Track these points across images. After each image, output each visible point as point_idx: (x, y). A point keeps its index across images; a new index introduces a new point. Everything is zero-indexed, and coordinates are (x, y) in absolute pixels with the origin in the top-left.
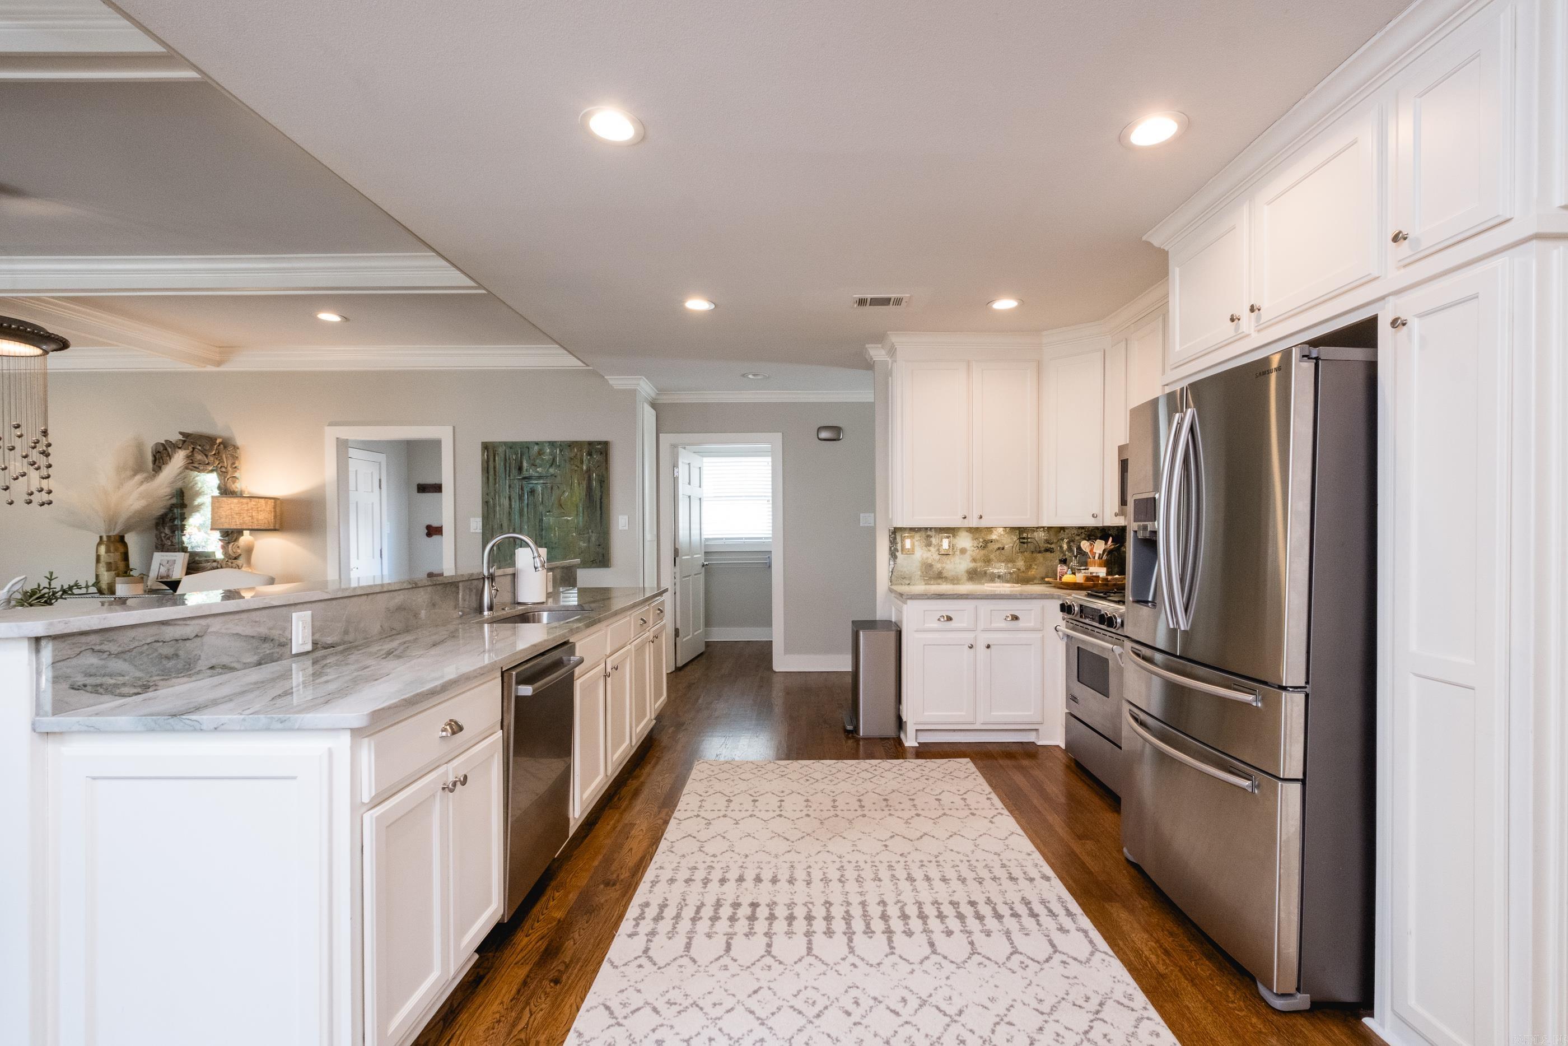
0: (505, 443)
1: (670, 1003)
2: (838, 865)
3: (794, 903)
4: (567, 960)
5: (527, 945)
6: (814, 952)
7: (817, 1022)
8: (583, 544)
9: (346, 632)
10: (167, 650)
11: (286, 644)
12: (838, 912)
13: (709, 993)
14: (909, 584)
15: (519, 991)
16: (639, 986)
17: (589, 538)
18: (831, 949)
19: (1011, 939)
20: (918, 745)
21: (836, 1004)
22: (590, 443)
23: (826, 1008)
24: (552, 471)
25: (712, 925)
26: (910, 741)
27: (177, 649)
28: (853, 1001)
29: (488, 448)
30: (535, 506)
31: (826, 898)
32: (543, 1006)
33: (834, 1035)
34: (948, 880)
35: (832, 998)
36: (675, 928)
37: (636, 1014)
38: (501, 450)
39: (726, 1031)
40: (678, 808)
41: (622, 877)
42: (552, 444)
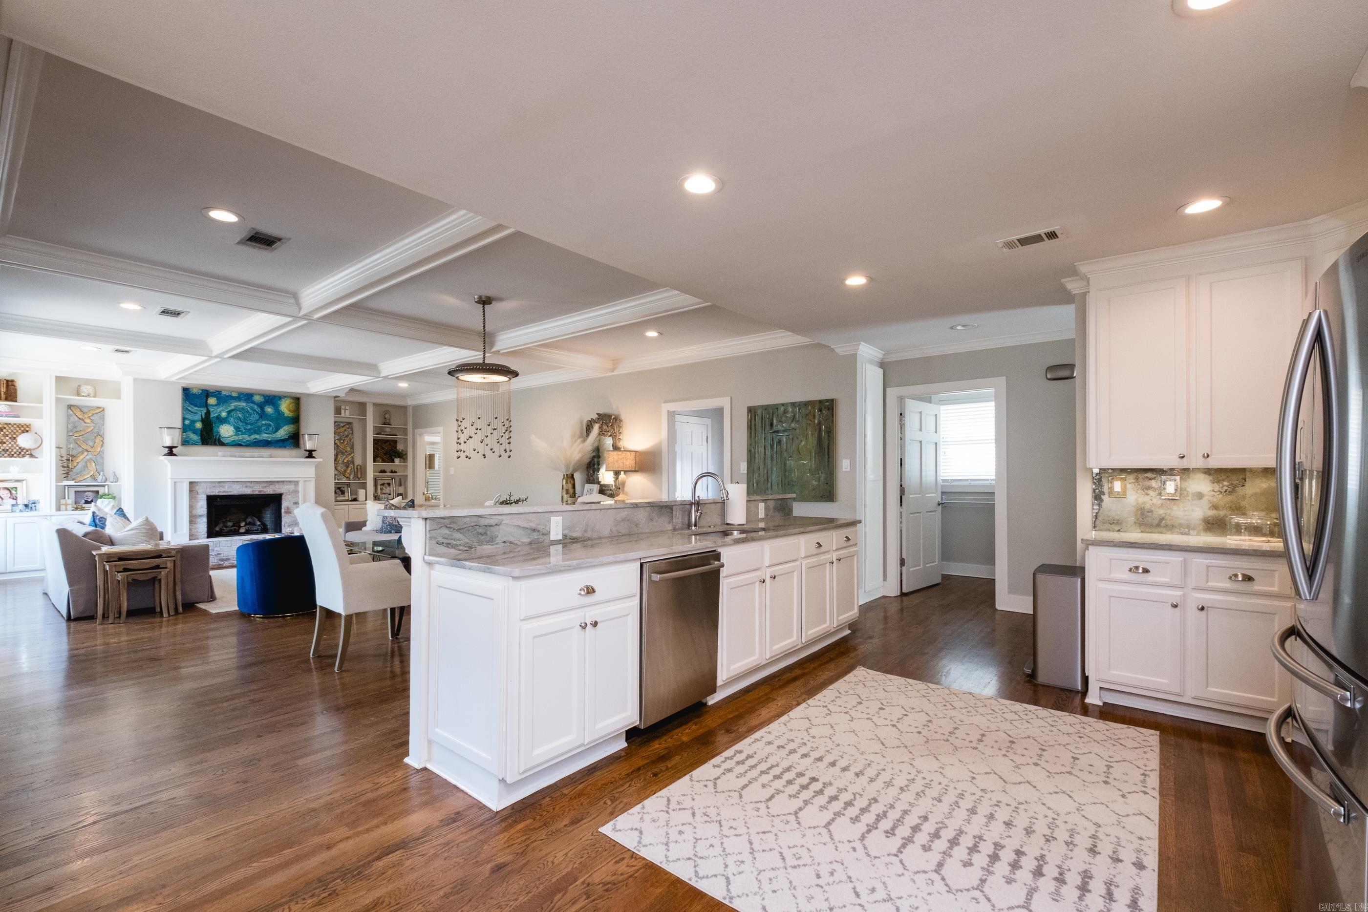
0: (762, 406)
1: (705, 814)
2: (910, 777)
3: (846, 789)
4: (670, 766)
5: (656, 749)
6: (831, 827)
7: (790, 870)
8: (815, 483)
9: (586, 531)
10: (481, 530)
11: (547, 534)
12: (876, 809)
13: (734, 819)
14: (1119, 530)
15: (632, 772)
16: (696, 797)
17: (820, 477)
18: (844, 829)
19: (1031, 896)
20: (1101, 704)
21: (816, 867)
22: (821, 402)
23: (805, 865)
24: (793, 425)
25: (772, 780)
26: (1093, 699)
27: (486, 530)
28: (830, 870)
29: (751, 411)
30: (781, 453)
31: (876, 796)
32: (639, 785)
33: (794, 884)
34: (1013, 826)
35: (816, 861)
36: (746, 772)
37: (681, 811)
38: (759, 412)
39: (725, 845)
40: (815, 697)
41: (740, 730)
42: (793, 404)
